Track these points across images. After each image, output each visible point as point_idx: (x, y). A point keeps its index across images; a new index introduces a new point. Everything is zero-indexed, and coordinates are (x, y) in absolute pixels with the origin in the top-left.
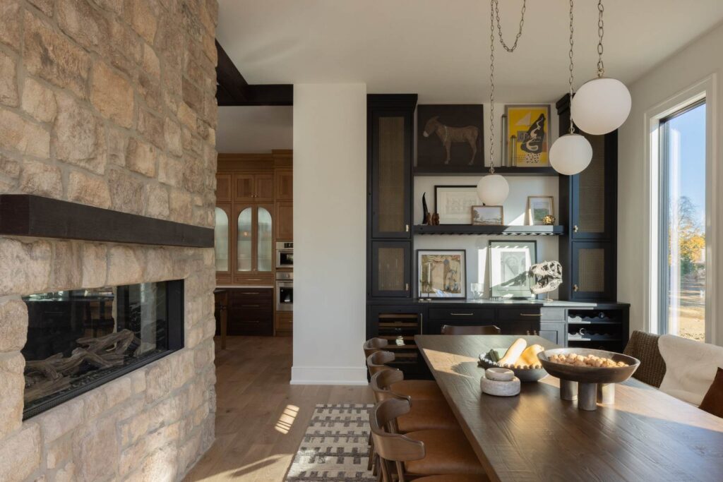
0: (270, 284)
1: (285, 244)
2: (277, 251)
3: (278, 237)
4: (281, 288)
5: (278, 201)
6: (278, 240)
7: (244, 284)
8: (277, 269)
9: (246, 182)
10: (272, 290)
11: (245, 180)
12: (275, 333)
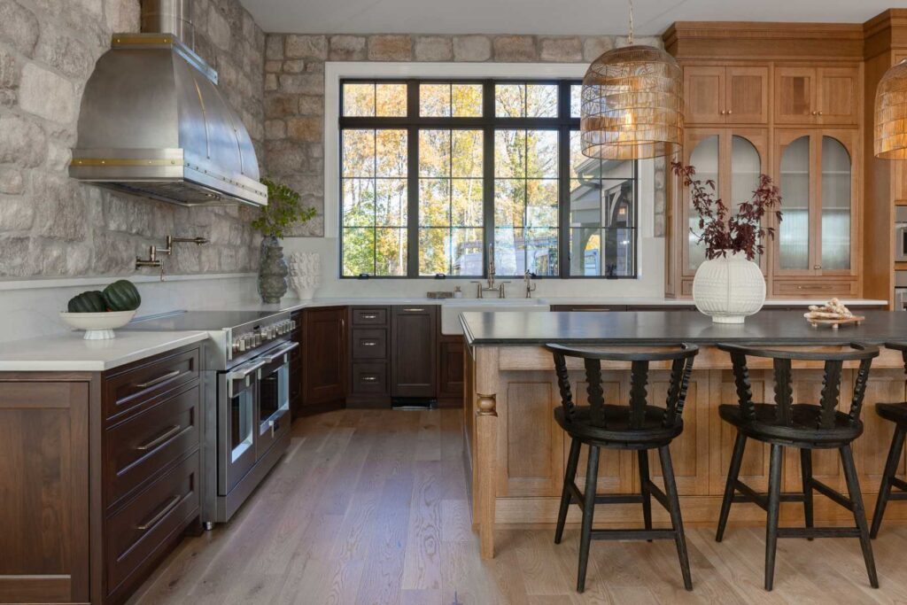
9: (799, 82)
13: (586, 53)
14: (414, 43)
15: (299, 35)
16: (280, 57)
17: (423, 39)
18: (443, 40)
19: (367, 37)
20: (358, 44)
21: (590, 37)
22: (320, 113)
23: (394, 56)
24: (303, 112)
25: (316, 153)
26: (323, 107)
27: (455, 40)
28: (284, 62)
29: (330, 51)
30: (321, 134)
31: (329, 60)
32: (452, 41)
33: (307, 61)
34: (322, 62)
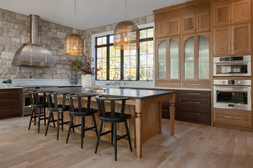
0: (208, 87)
1: (220, 59)
2: (214, 64)
3: (215, 54)
4: (217, 91)
5: (214, 27)
6: (214, 56)
7: (188, 87)
8: (214, 77)
9: (190, 20)
10: (210, 92)
11: (189, 19)
12: (212, 124)
13: (139, 22)
14: (105, 28)
15: (88, 30)
16: (85, 35)
17: (107, 26)
18: (110, 26)
19: (98, 28)
20: (96, 30)
21: (139, 18)
22: (90, 46)
23: (102, 31)
24: (88, 46)
25: (90, 54)
26: (91, 44)
27: (113, 25)
28: (85, 36)
29: (93, 32)
30: (91, 50)
31: (92, 34)
32: (112, 25)
33: (89, 35)
34: (91, 35)
